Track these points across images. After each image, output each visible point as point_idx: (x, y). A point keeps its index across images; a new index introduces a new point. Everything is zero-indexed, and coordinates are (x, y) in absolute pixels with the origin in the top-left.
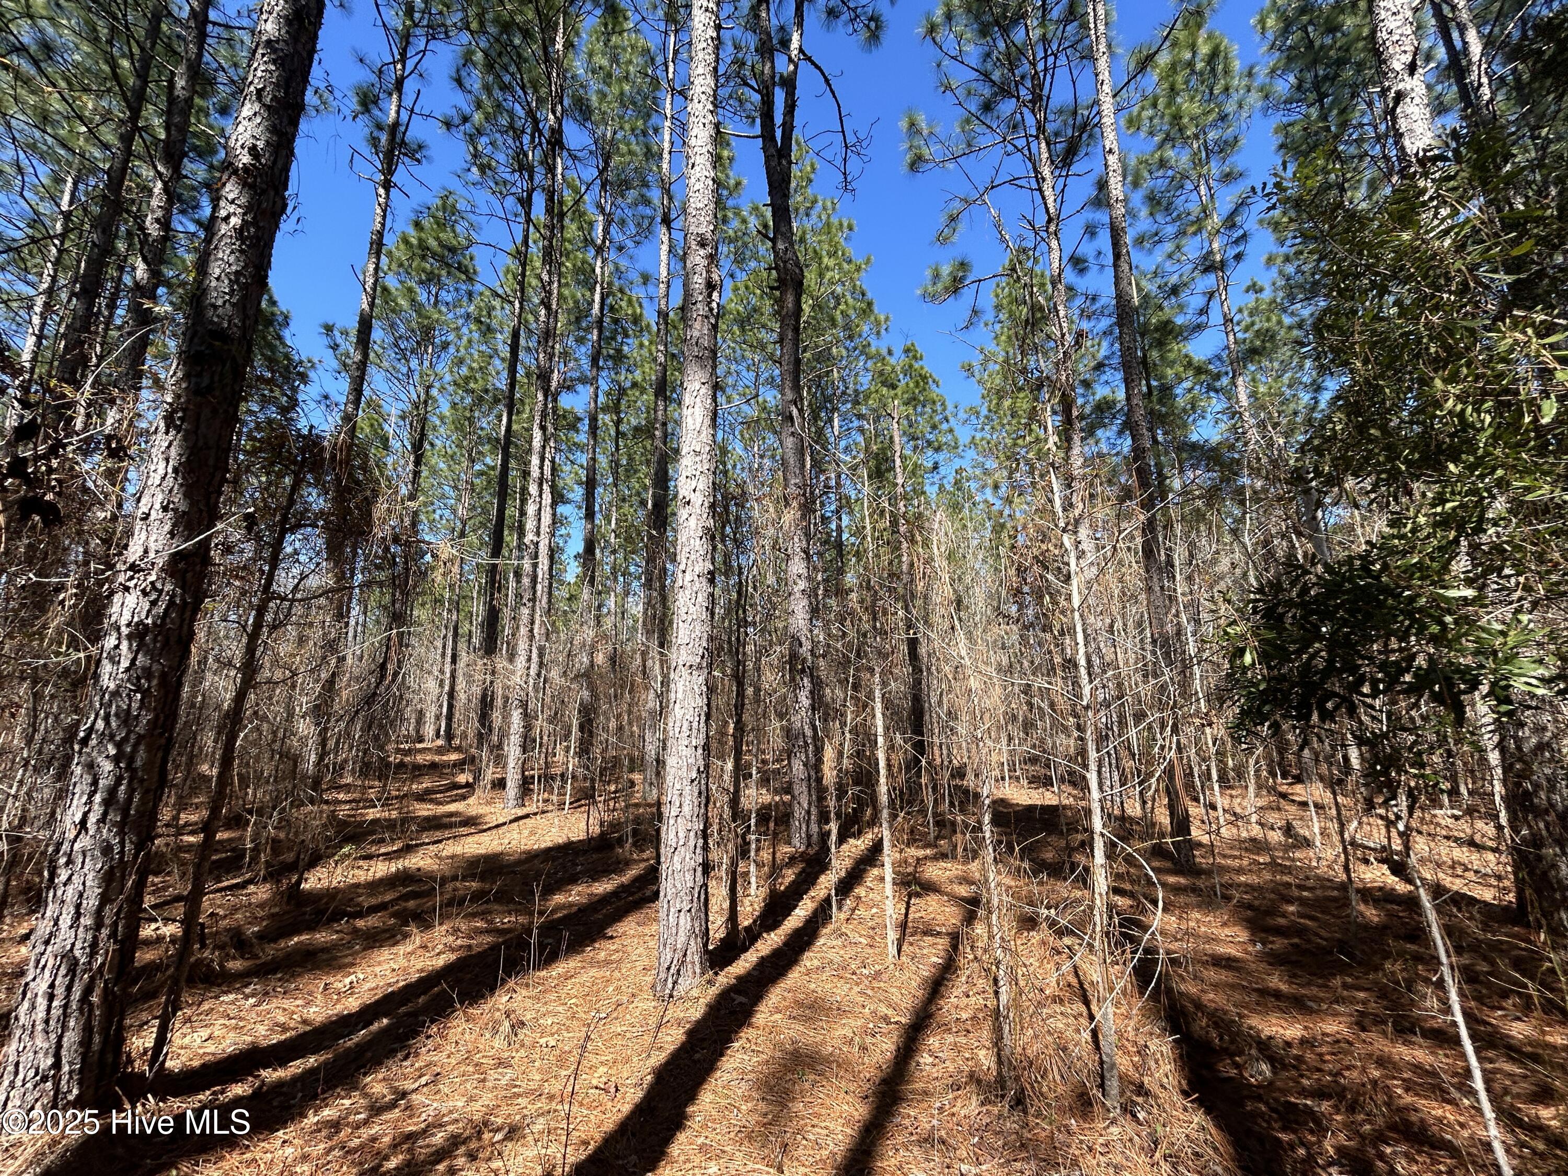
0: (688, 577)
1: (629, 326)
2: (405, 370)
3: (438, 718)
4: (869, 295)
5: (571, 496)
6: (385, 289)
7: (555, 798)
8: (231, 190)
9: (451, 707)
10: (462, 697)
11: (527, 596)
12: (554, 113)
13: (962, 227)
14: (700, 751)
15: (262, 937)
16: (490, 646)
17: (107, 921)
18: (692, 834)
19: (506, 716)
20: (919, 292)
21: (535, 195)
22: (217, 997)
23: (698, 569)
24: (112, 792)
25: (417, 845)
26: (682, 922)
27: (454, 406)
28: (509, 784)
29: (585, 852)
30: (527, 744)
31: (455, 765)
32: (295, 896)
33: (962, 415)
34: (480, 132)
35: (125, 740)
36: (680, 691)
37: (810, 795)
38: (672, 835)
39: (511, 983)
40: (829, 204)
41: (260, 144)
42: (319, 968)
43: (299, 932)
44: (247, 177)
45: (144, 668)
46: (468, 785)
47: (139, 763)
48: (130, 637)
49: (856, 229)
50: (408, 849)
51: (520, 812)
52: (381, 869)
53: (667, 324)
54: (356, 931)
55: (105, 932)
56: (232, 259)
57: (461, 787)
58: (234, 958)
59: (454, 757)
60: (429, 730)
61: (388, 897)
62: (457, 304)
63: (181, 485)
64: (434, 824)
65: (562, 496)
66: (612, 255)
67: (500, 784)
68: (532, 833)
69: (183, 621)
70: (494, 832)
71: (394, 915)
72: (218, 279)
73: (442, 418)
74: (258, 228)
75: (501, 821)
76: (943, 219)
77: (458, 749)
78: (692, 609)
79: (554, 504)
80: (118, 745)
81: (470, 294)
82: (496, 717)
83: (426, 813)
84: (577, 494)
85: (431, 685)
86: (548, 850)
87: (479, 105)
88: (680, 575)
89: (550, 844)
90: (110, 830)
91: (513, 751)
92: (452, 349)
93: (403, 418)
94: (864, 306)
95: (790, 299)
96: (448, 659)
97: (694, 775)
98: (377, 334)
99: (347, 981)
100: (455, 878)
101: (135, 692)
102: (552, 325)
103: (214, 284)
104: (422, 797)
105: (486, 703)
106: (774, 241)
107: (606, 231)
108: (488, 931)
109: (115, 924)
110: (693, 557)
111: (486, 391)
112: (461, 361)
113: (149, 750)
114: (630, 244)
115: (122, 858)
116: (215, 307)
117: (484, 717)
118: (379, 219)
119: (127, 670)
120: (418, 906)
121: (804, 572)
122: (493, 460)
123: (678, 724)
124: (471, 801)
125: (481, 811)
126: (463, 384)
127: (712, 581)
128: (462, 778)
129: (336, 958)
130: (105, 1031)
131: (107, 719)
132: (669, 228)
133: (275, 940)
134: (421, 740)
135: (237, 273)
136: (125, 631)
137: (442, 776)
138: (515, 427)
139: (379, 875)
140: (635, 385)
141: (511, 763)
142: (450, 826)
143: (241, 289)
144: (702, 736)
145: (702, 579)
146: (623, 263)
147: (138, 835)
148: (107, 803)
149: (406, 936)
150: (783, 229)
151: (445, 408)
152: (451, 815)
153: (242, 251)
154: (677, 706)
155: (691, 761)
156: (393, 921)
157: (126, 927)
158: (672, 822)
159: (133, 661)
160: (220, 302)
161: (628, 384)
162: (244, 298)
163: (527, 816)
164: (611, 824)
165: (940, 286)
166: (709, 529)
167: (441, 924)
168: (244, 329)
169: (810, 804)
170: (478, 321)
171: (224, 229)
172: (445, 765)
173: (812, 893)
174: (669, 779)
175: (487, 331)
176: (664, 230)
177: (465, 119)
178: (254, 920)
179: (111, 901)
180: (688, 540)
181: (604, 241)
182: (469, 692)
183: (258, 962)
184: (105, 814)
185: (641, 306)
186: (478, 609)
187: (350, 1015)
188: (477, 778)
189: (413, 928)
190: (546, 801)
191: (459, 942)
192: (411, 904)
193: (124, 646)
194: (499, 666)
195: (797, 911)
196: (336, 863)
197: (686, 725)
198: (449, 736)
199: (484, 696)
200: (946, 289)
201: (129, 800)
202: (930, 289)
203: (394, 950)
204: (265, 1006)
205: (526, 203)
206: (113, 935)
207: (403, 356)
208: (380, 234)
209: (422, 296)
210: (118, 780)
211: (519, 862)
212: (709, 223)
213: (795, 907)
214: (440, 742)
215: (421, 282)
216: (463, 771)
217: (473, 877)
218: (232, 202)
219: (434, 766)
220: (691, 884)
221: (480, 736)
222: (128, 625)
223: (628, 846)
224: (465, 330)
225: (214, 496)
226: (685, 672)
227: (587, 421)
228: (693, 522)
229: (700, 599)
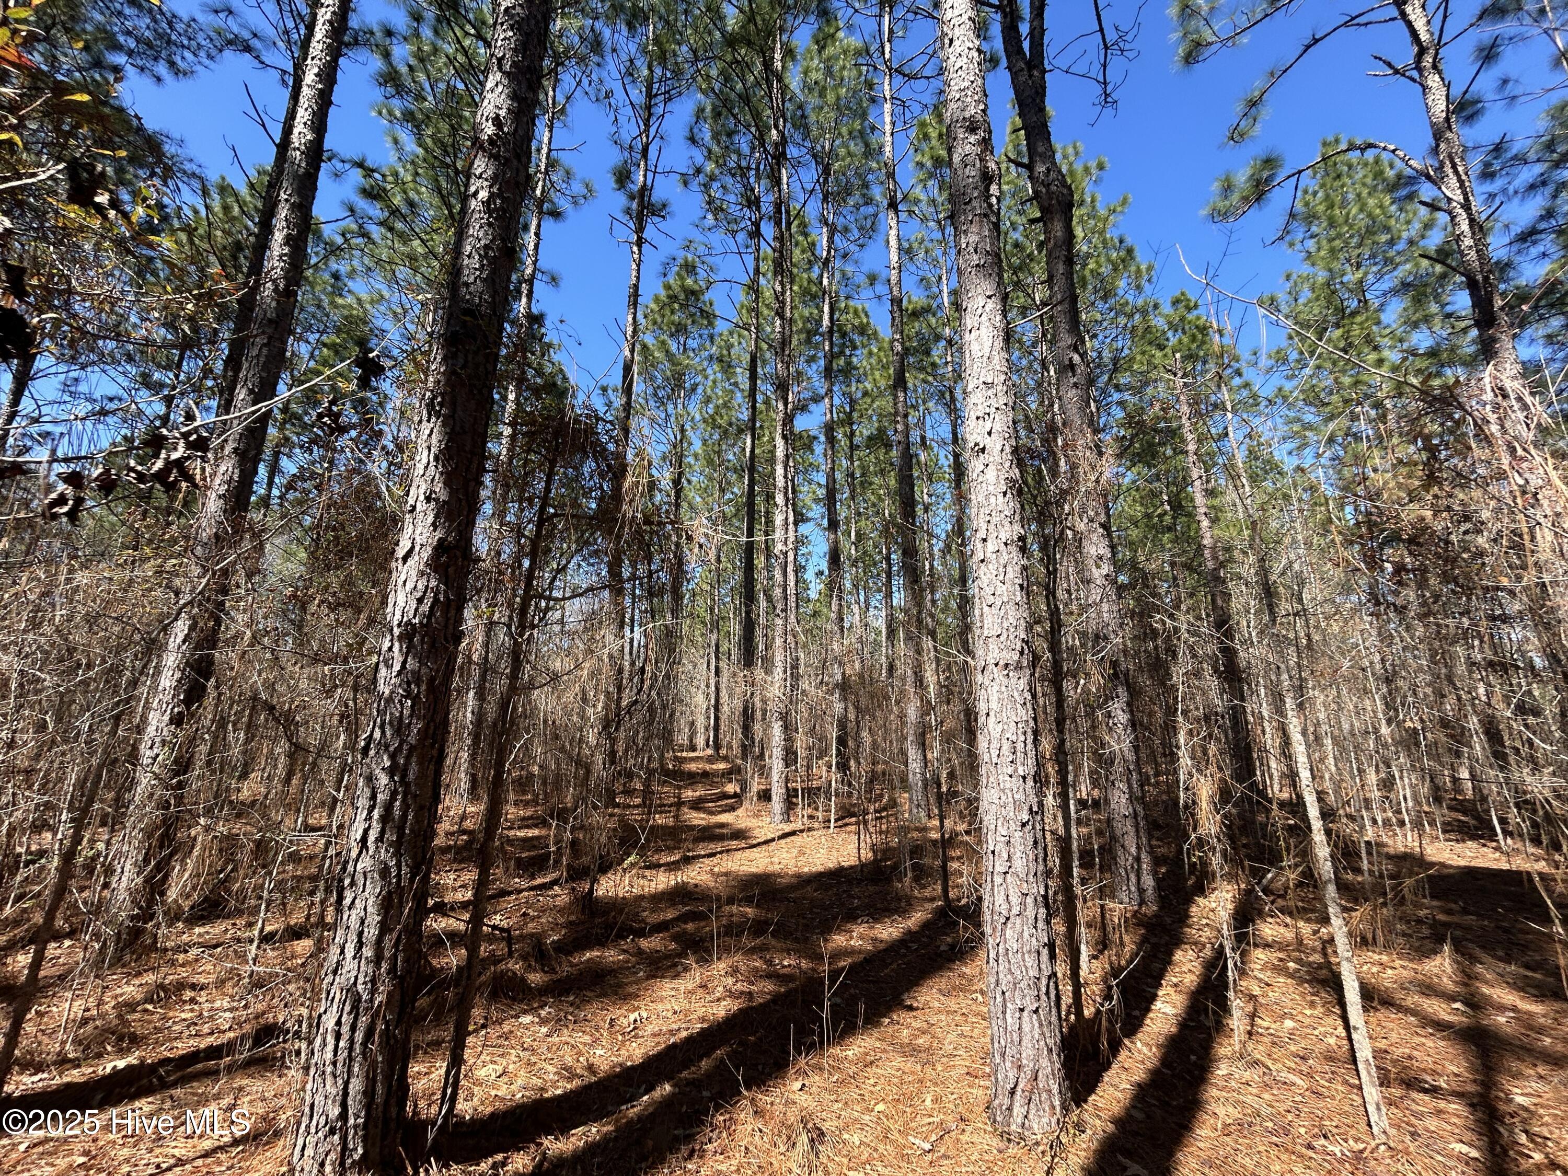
0: (991, 546)
1: (857, 338)
2: (663, 415)
3: (707, 729)
4: (1129, 241)
5: (810, 515)
6: (645, 347)
7: (820, 815)
8: (480, 165)
9: (717, 719)
10: (725, 709)
11: (779, 606)
12: (776, 127)
13: (1266, 112)
14: (1030, 783)
15: (559, 947)
16: (748, 656)
17: (387, 954)
18: (1030, 900)
19: (768, 727)
20: (1204, 212)
21: (762, 224)
22: (517, 1017)
23: (1004, 536)
24: (388, 807)
25: (694, 857)
26: (1026, 1027)
27: (705, 442)
28: (774, 797)
29: (859, 882)
30: (790, 756)
31: (723, 775)
32: (588, 903)
33: (1264, 362)
34: (712, 178)
35: (399, 749)
36: (994, 698)
37: (1138, 837)
38: (1000, 899)
39: (802, 1062)
40: (1070, 150)
41: (503, 113)
42: (605, 995)
43: (591, 949)
44: (492, 148)
45: (413, 672)
46: (736, 795)
47: (411, 777)
48: (401, 638)
49: (1108, 166)
50: (687, 861)
51: (788, 828)
52: (662, 881)
53: (901, 310)
54: (640, 952)
55: (384, 966)
56: (481, 234)
57: (730, 797)
58: (535, 970)
59: (722, 766)
60: (700, 741)
61: (670, 915)
62: (702, 347)
63: (442, 473)
64: (709, 834)
65: (802, 515)
66: (838, 263)
67: (765, 796)
68: (802, 853)
69: (448, 619)
70: (764, 847)
71: (675, 938)
72: (469, 256)
73: (696, 456)
74: (504, 200)
75: (770, 836)
76: (1240, 108)
77: (725, 759)
78: (1000, 589)
79: (796, 524)
80: (393, 757)
81: (711, 337)
82: (757, 728)
83: (703, 822)
84: (817, 512)
85: (700, 698)
86: (819, 876)
87: (710, 154)
88: (979, 545)
89: (820, 869)
90: (387, 851)
91: (776, 765)
92: (700, 390)
93: (664, 458)
94: (1123, 254)
95: (1058, 229)
96: (713, 675)
97: (1025, 817)
98: (638, 387)
99: (632, 1017)
100: (731, 901)
101: (406, 697)
102: (787, 333)
103: (466, 262)
104: (697, 805)
105: (747, 716)
106: (1030, 167)
107: (831, 240)
108: (769, 976)
109: (394, 957)
110: (994, 520)
111: (730, 424)
112: (708, 400)
113: (420, 763)
114: (853, 248)
115: (399, 881)
116: (467, 285)
117: (747, 729)
118: (634, 273)
119: (399, 673)
120: (698, 929)
121: (1105, 552)
122: (739, 489)
123: (995, 745)
124: (740, 812)
125: (749, 824)
126: (711, 421)
127: (1023, 550)
128: (731, 788)
129: (621, 985)
130: (388, 1078)
131: (382, 727)
132: (897, 212)
133: (569, 953)
134: (693, 748)
135: (486, 247)
136: (396, 631)
137: (713, 785)
138: (757, 451)
139: (661, 887)
140: (866, 394)
141: (775, 777)
142: (721, 838)
143: (490, 264)
144: (1031, 762)
145: (1013, 549)
146: (849, 269)
147: (414, 858)
148: (385, 819)
149: (686, 969)
150: (1041, 149)
151: (697, 446)
152: (722, 826)
153: (490, 225)
154: (992, 719)
155: (1019, 796)
156: (673, 946)
157: (406, 960)
158: (998, 880)
159: (404, 663)
160: (471, 279)
161: (859, 395)
162: (493, 272)
163: (793, 833)
164: (884, 851)
165: (1235, 198)
166: (1012, 480)
167: (719, 959)
168: (493, 305)
169: (1139, 848)
170: (720, 360)
171: (473, 204)
172: (715, 774)
173: (1171, 978)
174: (988, 820)
175: (727, 367)
176: (891, 214)
177: (698, 171)
178: (555, 926)
179: (391, 931)
180: (987, 497)
181: (829, 252)
182: (731, 706)
183: (554, 977)
184: (382, 832)
185: (867, 315)
186: (735, 627)
187: (633, 1068)
188: (744, 789)
189: (691, 961)
190: (811, 817)
191: (739, 986)
192: (690, 927)
193: (397, 645)
194: (758, 678)
195: (1158, 1005)
196: (624, 870)
197: (1006, 746)
198: (717, 747)
199: (745, 709)
200: (1245, 199)
201: (404, 816)
202: (1221, 205)
203: (676, 983)
204: (555, 1039)
205: (756, 234)
206: (392, 971)
207: (661, 403)
208: (636, 287)
209: (673, 347)
210: (394, 794)
211: (791, 888)
212: (978, 102)
213: (1153, 998)
214: (710, 752)
215: (672, 335)
216: (730, 781)
217: (749, 901)
218: (480, 177)
219: (705, 774)
220: (1033, 973)
221: (744, 747)
222: (399, 625)
223: (907, 880)
224: (709, 371)
225: (472, 484)
226: (999, 674)
227: (822, 438)
228: (991, 474)
229: (1011, 575)
